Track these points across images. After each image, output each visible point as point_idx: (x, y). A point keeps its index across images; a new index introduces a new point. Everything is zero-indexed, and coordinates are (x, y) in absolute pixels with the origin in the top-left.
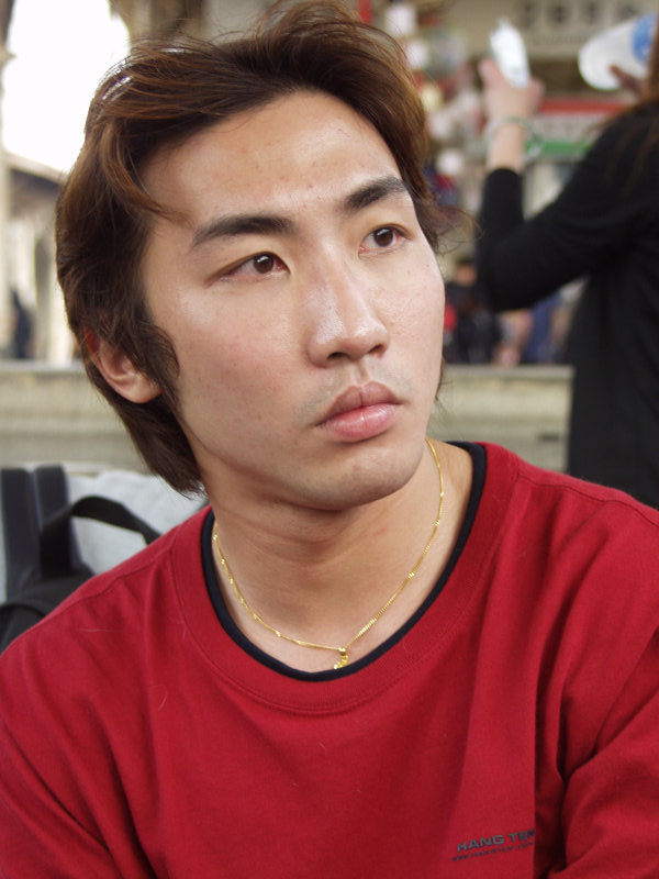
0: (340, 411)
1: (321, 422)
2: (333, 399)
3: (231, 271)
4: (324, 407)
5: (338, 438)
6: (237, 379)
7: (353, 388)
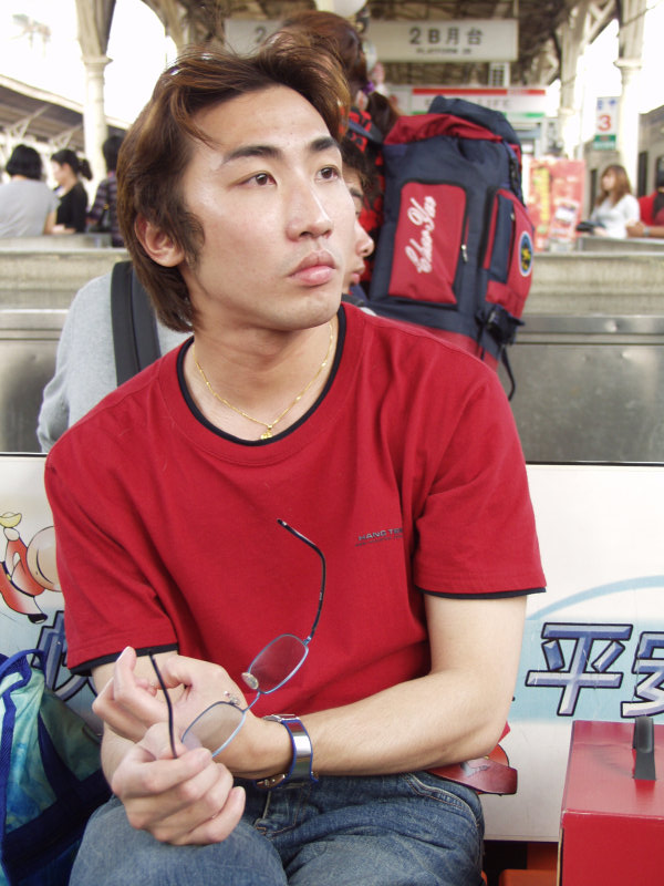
0: (305, 267)
1: (292, 275)
2: (302, 259)
3: (243, 182)
4: (295, 264)
5: (302, 283)
6: (242, 245)
7: (314, 254)
